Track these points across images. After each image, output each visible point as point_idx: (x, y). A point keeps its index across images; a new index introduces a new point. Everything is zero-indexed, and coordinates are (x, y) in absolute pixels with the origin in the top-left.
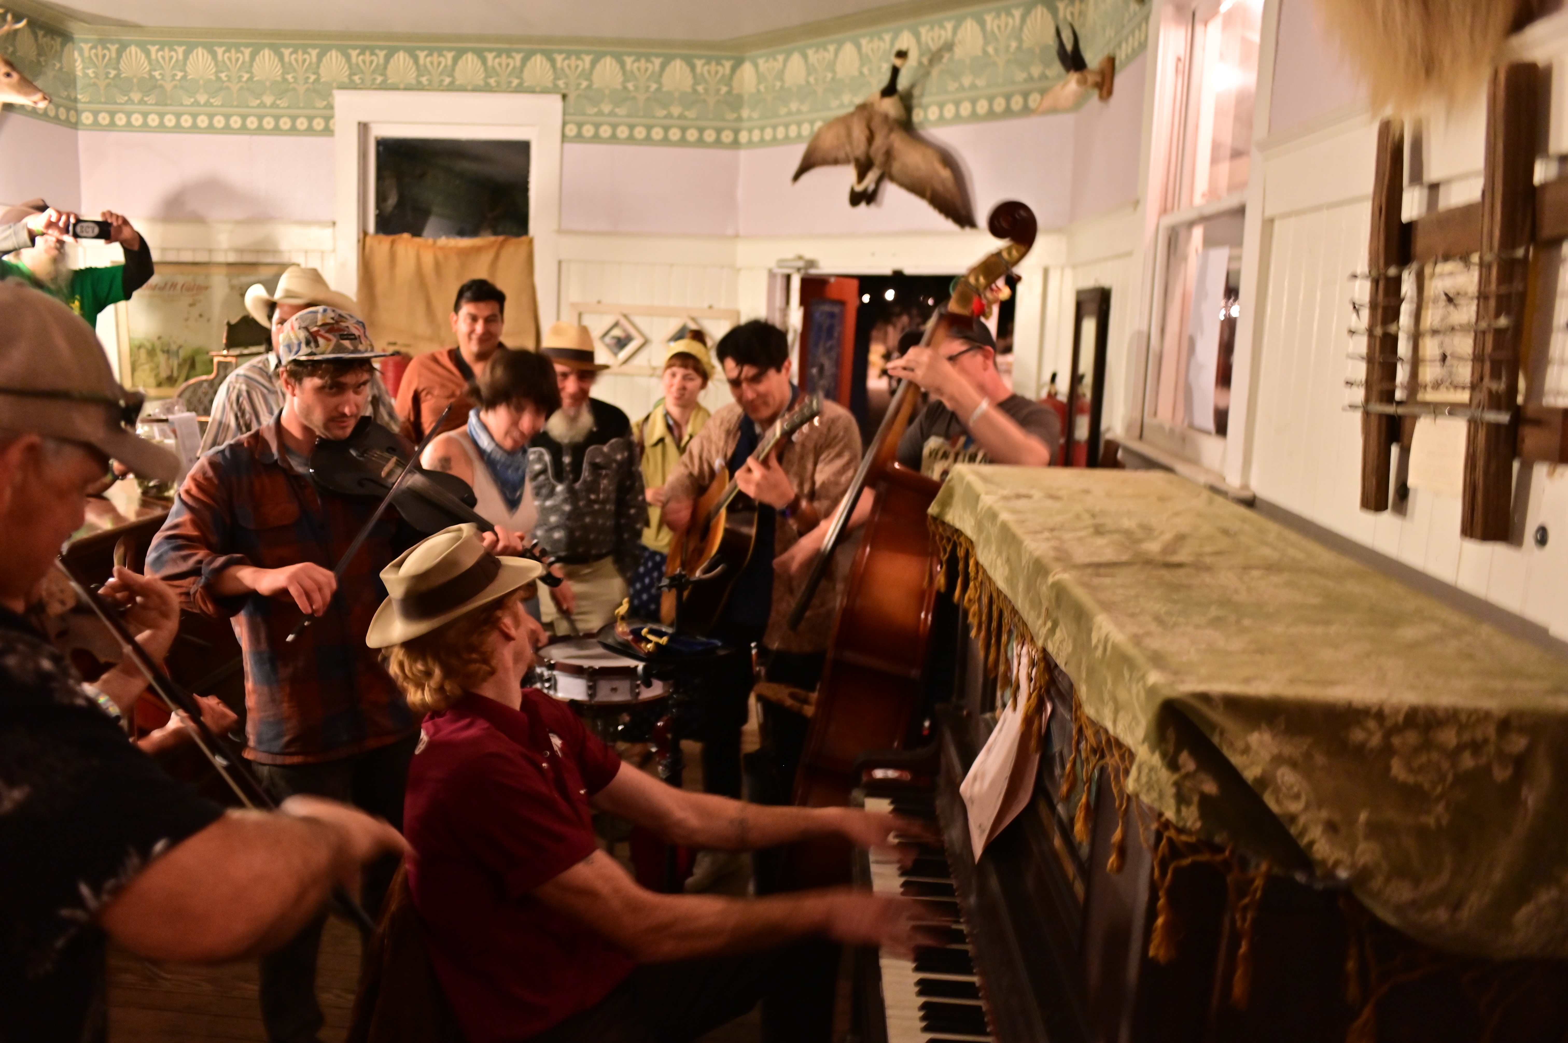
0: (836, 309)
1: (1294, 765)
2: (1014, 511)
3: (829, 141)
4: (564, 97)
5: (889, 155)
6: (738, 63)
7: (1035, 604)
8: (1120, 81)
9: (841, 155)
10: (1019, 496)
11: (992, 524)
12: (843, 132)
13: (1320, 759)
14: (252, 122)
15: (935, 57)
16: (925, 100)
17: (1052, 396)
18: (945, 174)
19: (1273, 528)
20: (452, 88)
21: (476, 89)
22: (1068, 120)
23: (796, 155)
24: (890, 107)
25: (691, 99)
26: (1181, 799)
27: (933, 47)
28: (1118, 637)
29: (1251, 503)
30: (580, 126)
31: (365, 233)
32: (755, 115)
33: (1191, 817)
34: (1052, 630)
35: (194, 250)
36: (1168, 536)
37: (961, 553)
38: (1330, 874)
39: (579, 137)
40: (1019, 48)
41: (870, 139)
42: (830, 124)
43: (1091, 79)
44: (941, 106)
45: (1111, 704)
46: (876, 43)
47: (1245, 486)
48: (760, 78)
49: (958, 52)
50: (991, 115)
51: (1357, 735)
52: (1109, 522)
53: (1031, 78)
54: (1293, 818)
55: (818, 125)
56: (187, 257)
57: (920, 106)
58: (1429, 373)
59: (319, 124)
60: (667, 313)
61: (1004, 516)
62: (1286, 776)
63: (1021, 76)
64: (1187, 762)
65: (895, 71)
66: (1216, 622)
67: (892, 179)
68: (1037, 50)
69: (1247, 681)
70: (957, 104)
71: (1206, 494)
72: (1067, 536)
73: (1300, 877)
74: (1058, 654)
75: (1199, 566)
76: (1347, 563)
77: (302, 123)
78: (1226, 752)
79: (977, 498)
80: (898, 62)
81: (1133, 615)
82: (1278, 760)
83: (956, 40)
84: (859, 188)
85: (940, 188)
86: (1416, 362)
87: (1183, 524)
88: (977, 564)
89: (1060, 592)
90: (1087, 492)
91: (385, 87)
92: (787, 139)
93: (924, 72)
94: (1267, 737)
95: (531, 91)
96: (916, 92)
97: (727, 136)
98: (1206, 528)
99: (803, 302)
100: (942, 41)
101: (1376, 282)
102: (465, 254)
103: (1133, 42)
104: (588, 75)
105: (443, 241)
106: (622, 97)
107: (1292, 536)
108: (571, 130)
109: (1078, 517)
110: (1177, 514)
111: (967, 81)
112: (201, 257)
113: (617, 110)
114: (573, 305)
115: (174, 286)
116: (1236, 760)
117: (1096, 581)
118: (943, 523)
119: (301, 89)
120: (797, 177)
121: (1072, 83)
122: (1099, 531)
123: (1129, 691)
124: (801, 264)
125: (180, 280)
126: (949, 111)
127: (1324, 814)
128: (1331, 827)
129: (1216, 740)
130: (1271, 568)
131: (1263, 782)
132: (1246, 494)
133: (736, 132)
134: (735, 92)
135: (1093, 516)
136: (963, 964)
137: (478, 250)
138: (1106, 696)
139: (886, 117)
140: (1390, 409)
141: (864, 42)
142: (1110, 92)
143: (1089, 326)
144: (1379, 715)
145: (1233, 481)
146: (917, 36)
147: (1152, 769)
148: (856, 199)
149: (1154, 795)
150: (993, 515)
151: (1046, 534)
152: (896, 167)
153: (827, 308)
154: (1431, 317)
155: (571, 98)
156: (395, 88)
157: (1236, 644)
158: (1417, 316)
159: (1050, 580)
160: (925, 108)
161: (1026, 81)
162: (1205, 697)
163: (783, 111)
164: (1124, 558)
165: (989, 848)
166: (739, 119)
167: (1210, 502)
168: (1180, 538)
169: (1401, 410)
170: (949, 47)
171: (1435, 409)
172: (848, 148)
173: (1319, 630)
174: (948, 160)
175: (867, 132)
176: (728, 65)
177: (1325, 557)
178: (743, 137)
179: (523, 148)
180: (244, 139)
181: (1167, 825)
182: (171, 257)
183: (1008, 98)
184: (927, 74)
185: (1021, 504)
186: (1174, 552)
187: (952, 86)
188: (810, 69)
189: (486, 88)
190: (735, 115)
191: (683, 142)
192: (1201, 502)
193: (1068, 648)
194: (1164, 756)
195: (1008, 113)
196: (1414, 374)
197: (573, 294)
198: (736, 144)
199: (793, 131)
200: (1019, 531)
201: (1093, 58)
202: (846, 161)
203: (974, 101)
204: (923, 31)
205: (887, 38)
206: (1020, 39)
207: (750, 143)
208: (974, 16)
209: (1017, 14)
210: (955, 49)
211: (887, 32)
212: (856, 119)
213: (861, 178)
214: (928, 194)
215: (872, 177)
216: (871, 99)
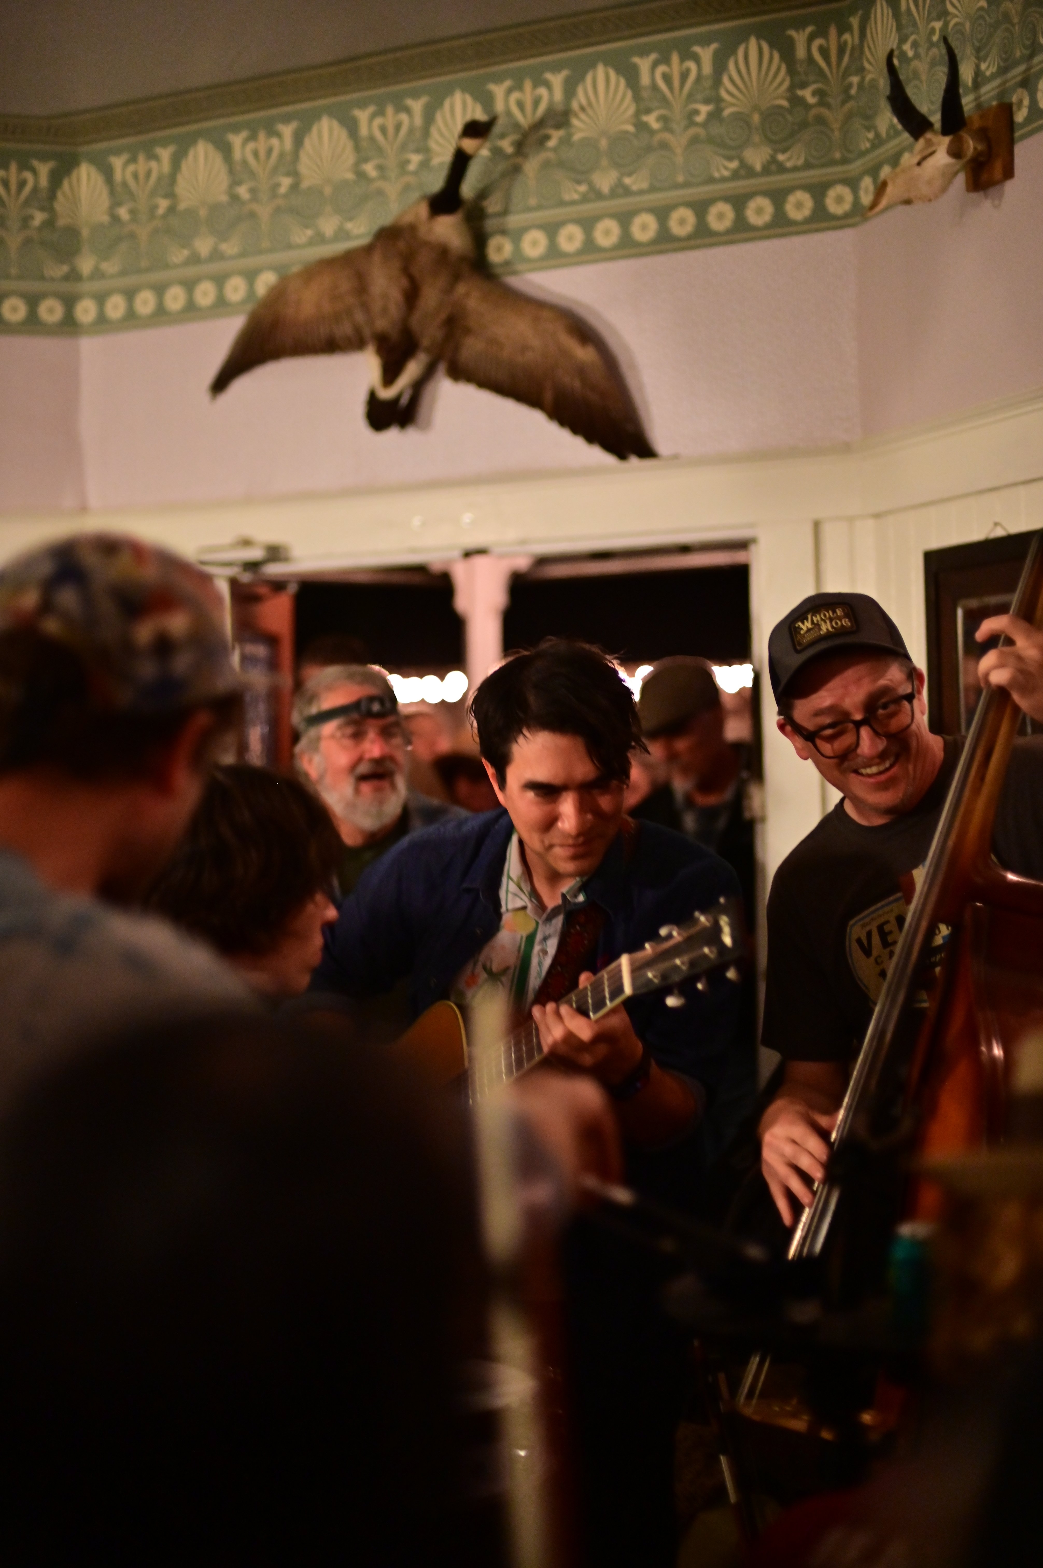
0: (262, 650)
3: (311, 306)
5: (453, 324)
6: (65, 166)
9: (345, 329)
12: (345, 285)
15: (529, 140)
16: (514, 221)
18: (585, 354)
23: (219, 340)
24: (448, 232)
27: (524, 120)
32: (110, 268)
40: (715, 116)
41: (412, 296)
42: (310, 273)
43: (973, 145)
44: (551, 230)
46: (390, 117)
49: (581, 127)
50: (665, 242)
53: (745, 171)
55: (269, 279)
57: (503, 230)
63: (725, 167)
65: (460, 163)
68: (756, 118)
70: (588, 224)
83: (575, 105)
84: (386, 394)
85: (572, 382)
92: (194, 310)
96: (492, 205)
97: (51, 311)
100: (541, 109)
111: (605, 181)
120: (220, 384)
121: (941, 154)
126: (570, 239)
133: (69, 302)
134: (61, 222)
141: (362, 116)
142: (1001, 176)
148: (380, 416)
152: (471, 349)
160: (516, 236)
161: (735, 175)
163: (179, 255)
166: (74, 276)
170: (558, 118)
172: (360, 317)
174: (583, 329)
175: (405, 282)
176: (44, 169)
178: (86, 311)
183: (700, 208)
184: (516, 170)
187: (573, 192)
190: (65, 268)
198: (69, 325)
199: (205, 294)
202: (356, 343)
203: (624, 219)
204: (498, 90)
205: (417, 106)
206: (717, 100)
207: (102, 323)
208: (610, 60)
209: (706, 54)
210: (575, 122)
211: (415, 94)
212: (377, 258)
213: (390, 374)
214: (548, 396)
215: (412, 370)
216: (408, 219)
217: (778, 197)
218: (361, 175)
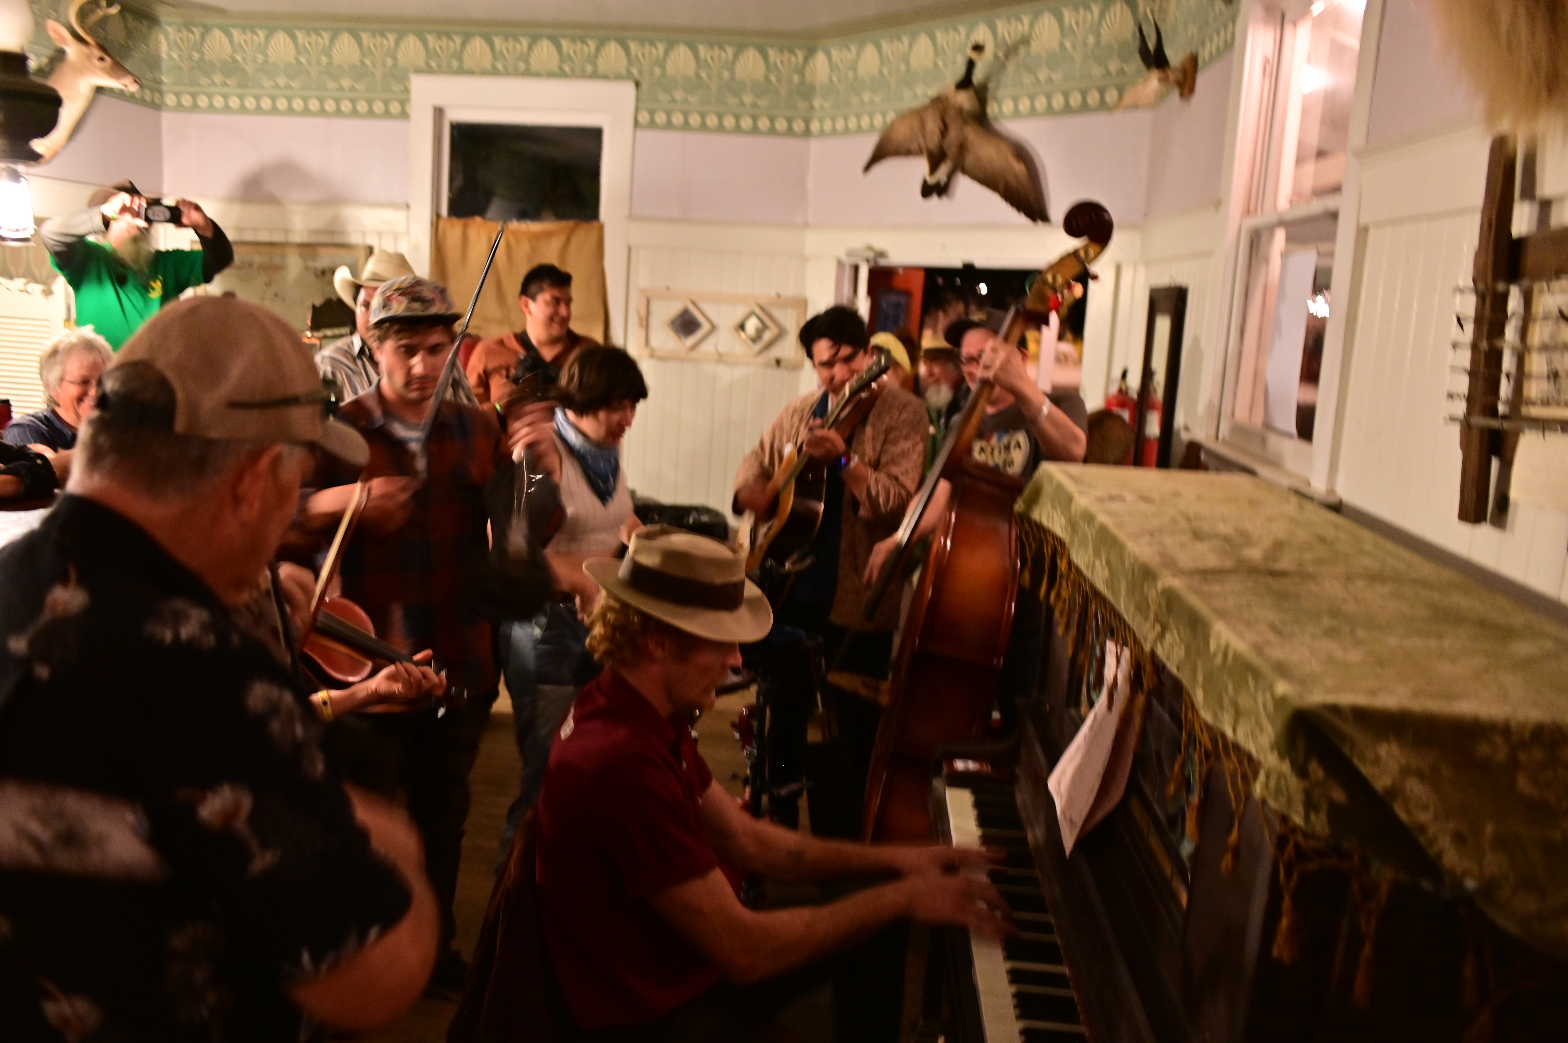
0: (902, 300)
1: (1421, 776)
2: (1110, 513)
3: (902, 133)
4: (637, 84)
5: (962, 148)
6: (810, 52)
7: (1142, 607)
8: (1202, 81)
9: (914, 147)
10: (1112, 498)
11: (1089, 525)
12: (916, 123)
13: (1446, 772)
14: (330, 106)
15: (1011, 51)
16: (1001, 93)
17: (1123, 392)
18: (1019, 168)
19: (1368, 537)
20: (528, 73)
21: (551, 75)
22: (1145, 117)
23: (868, 145)
24: (964, 100)
25: (762, 88)
26: (1310, 805)
27: (1010, 41)
28: (1240, 645)
29: (1337, 508)
30: (652, 113)
31: (438, 216)
32: (827, 105)
33: (1320, 824)
34: (1161, 636)
35: (270, 230)
36: (1267, 543)
37: (1047, 551)
38: (1458, 884)
39: (652, 124)
40: (1097, 43)
41: (944, 131)
42: (902, 116)
43: (1172, 76)
45: (1232, 711)
46: (952, 35)
47: (1331, 491)
48: (833, 67)
49: (1035, 46)
50: (1067, 109)
51: (1484, 749)
52: (1205, 526)
53: (1107, 74)
54: (1422, 829)
55: (891, 116)
56: (264, 237)
57: (995, 99)
58: (1534, 389)
59: (395, 108)
60: (734, 300)
61: (1102, 518)
62: (1415, 787)
63: (1097, 71)
64: (1316, 770)
65: (971, 65)
66: (1331, 633)
67: (965, 171)
68: (1116, 46)
69: (1372, 693)
70: (1033, 98)
71: (1294, 499)
72: (1169, 540)
73: (1426, 885)
74: (1168, 658)
75: (1304, 576)
76: (1447, 574)
77: (378, 107)
78: (1356, 761)
79: (1070, 499)
80: (974, 55)
81: (1249, 624)
82: (1406, 771)
83: (1033, 35)
84: (931, 181)
85: (1013, 181)
86: (1520, 376)
87: (1279, 530)
88: (1070, 563)
89: (1171, 598)
90: (1177, 494)
91: (461, 71)
92: (859, 130)
93: (1000, 65)
94: (1395, 749)
95: (605, 77)
96: (991, 85)
97: (799, 126)
98: (1302, 536)
99: (871, 292)
100: (1019, 36)
101: (1481, 297)
102: (536, 238)
103: (1218, 41)
104: (661, 63)
105: (515, 225)
106: (694, 85)
107: (1389, 546)
108: (644, 117)
109: (1174, 521)
110: (1271, 520)
111: (1043, 75)
112: (277, 237)
113: (691, 99)
114: (642, 291)
115: (250, 265)
116: (1366, 770)
117: (1205, 588)
118: (1030, 521)
119: (379, 73)
120: (868, 167)
121: (1153, 82)
122: (1197, 535)
123: (1255, 700)
124: (871, 255)
125: (257, 259)
126: (1024, 105)
127: (1452, 825)
128: (1459, 839)
129: (1346, 750)
130: (1374, 578)
131: (1393, 792)
132: (1332, 500)
133: (807, 122)
134: (807, 81)
135: (1188, 519)
136: (1050, 954)
137: (548, 235)
138: (1226, 702)
139: (960, 111)
140: (1494, 423)
141: (939, 33)
142: (1192, 90)
143: (1163, 325)
144: (1505, 729)
145: (1319, 486)
146: (994, 30)
147: (1281, 776)
148: (928, 191)
149: (1283, 800)
150: (1089, 518)
151: (1147, 538)
152: (969, 161)
153: (893, 298)
154: (1538, 334)
155: (645, 85)
156: (471, 73)
157: (1355, 656)
158: (1523, 332)
159: (1160, 585)
160: (1000, 102)
161: (1103, 76)
162: (1335, 709)
163: (856, 101)
164: (1228, 564)
165: (1079, 843)
166: (811, 108)
167: (1301, 507)
168: (1278, 546)
169: (1506, 425)
170: (1025, 41)
171: (1544, 425)
172: (921, 139)
173: (1433, 643)
174: (1022, 153)
175: (941, 125)
176: (801, 54)
177: (1426, 569)
178: (815, 126)
179: (595, 134)
180: (321, 122)
181: (1294, 829)
182: (249, 237)
183: (1084, 94)
184: (1003, 67)
185: (1116, 506)
186: (1275, 559)
187: (1027, 79)
188: (883, 59)
189: (561, 74)
190: (806, 105)
191: (755, 130)
192: (1291, 506)
193: (1180, 652)
194: (1294, 764)
195: (1084, 108)
196: (1518, 389)
197: (642, 280)
198: (807, 133)
199: (865, 122)
200: (1120, 535)
201: (1175, 56)
202: (918, 153)
203: (1050, 96)
204: (998, 24)
206: (1098, 34)
207: (822, 133)
208: (1051, 11)
209: (1096, 9)
210: (1032, 42)
211: (962, 23)
212: (930, 111)
213: (934, 170)
214: (1002, 188)
215: (944, 170)
216: (946, 91)
218: (935, 66)
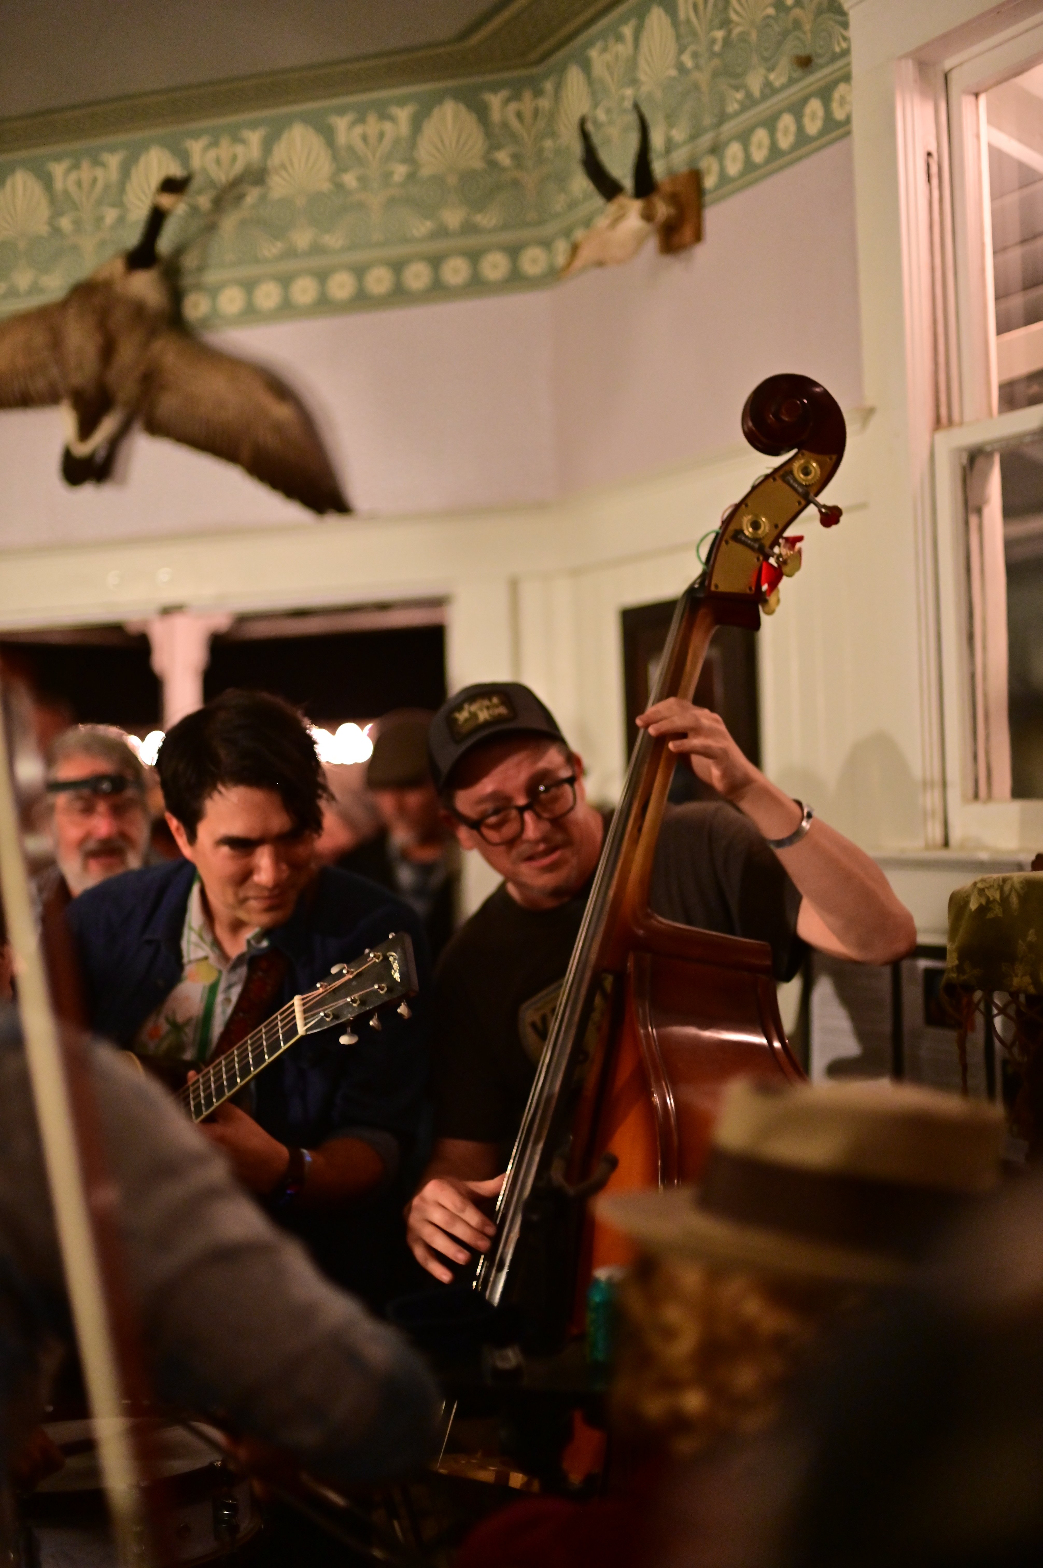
5: (150, 381)
9: (39, 384)
15: (226, 196)
16: (211, 277)
18: (282, 412)
24: (145, 287)
27: (222, 176)
40: (412, 177)
41: (108, 351)
43: (663, 210)
44: (249, 286)
46: (86, 172)
49: (278, 185)
50: (362, 301)
53: (442, 232)
57: (199, 287)
63: (421, 227)
65: (157, 221)
67: (154, 429)
68: (452, 180)
70: (286, 281)
83: (272, 164)
84: (82, 450)
85: (269, 440)
96: (189, 261)
100: (238, 168)
111: (302, 238)
121: (631, 217)
126: (268, 296)
139: (139, 308)
141: (58, 170)
142: (691, 240)
148: (75, 472)
152: (168, 405)
160: (214, 292)
161: (432, 236)
170: (256, 175)
172: (54, 372)
175: (100, 339)
183: (398, 267)
187: (271, 249)
202: (50, 398)
203: (322, 277)
204: (196, 147)
205: (114, 161)
206: (414, 161)
208: (308, 119)
209: (403, 114)
210: (270, 180)
211: (112, 149)
212: (72, 312)
213: (86, 429)
215: (107, 426)
216: (104, 274)
217: (474, 257)
218: (56, 231)
